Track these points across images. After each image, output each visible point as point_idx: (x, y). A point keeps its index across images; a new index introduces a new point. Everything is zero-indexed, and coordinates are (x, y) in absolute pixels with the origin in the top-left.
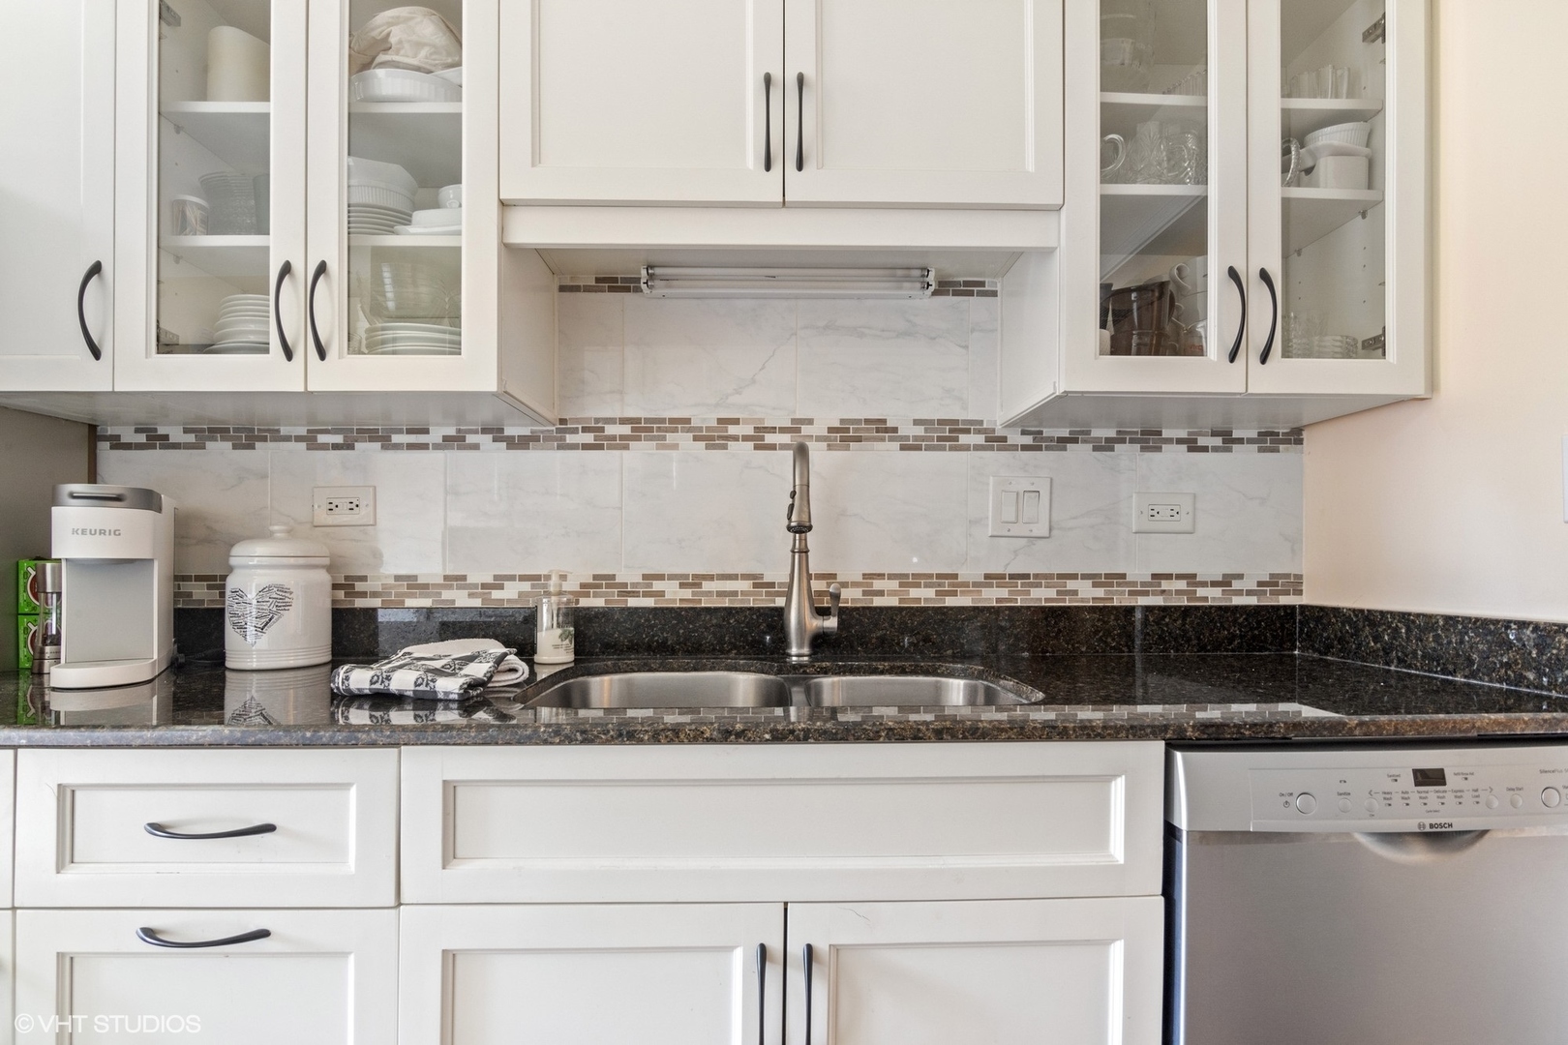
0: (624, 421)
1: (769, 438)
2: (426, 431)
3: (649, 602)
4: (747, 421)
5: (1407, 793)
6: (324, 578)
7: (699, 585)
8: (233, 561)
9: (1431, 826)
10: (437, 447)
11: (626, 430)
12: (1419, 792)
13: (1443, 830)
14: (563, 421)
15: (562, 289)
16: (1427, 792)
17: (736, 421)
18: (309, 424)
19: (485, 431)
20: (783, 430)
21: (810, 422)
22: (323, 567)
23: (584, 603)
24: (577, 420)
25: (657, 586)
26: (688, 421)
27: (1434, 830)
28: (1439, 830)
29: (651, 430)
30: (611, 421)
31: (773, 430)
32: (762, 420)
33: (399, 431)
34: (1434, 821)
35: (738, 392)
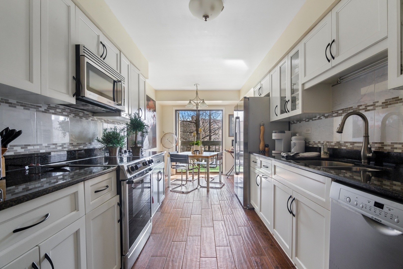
0: (341, 110)
1: (368, 108)
2: (316, 117)
3: (345, 148)
4: (363, 105)
5: (371, 207)
6: (303, 142)
7: (354, 144)
8: (292, 139)
9: (375, 218)
10: (318, 119)
11: (341, 112)
12: (374, 208)
13: (378, 221)
14: (332, 112)
15: (332, 86)
16: (377, 209)
17: (361, 106)
18: (305, 118)
19: (323, 116)
20: (371, 105)
21: (378, 102)
22: (303, 140)
23: (335, 147)
24: (334, 111)
25: (347, 144)
26: (352, 107)
27: (376, 220)
28: (377, 221)
29: (345, 111)
30: (339, 110)
31: (369, 106)
32: (367, 104)
33: (313, 118)
34: (376, 218)
35: (362, 98)
